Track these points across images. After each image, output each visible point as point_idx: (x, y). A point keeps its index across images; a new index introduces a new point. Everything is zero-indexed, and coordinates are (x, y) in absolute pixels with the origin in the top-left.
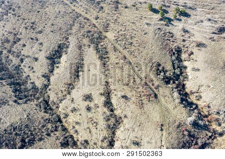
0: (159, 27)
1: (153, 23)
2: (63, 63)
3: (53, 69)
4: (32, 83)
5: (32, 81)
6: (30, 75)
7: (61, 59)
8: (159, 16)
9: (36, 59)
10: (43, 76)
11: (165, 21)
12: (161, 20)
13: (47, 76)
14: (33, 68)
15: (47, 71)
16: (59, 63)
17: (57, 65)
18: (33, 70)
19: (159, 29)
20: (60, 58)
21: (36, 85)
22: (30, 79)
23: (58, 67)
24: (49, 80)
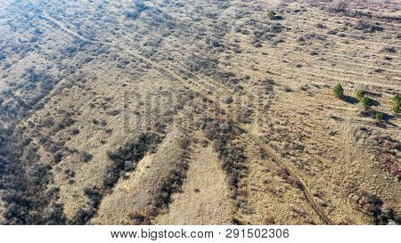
0: (363, 126)
1: (349, 118)
2: (142, 169)
3: (115, 181)
4: (58, 206)
5: (59, 202)
6: (62, 188)
7: (141, 162)
8: (360, 107)
9: (88, 158)
10: (88, 193)
11: (374, 118)
12: (365, 114)
13: (97, 194)
14: (73, 175)
15: (100, 184)
16: (132, 169)
17: (128, 174)
18: (71, 179)
19: (363, 129)
20: (137, 161)
21: (65, 211)
22: (58, 198)
23: (127, 178)
24: (96, 205)
